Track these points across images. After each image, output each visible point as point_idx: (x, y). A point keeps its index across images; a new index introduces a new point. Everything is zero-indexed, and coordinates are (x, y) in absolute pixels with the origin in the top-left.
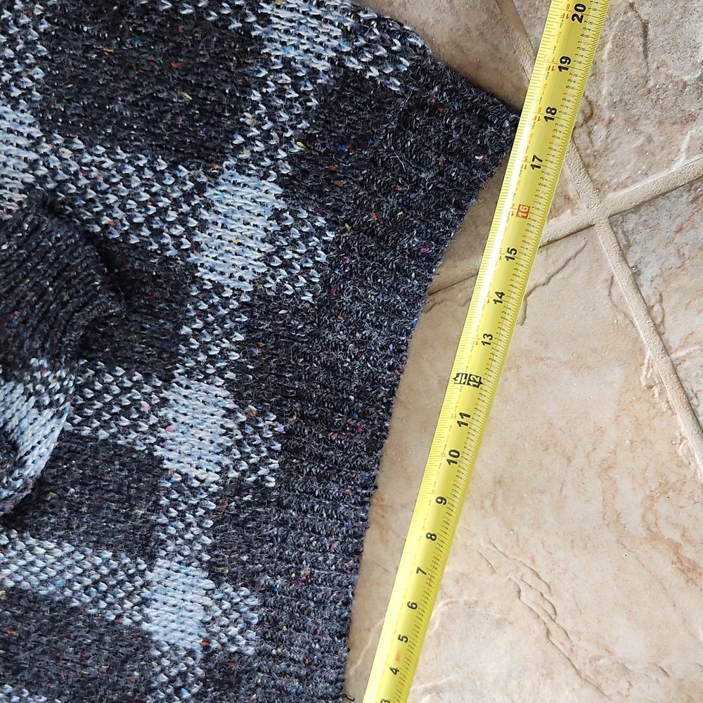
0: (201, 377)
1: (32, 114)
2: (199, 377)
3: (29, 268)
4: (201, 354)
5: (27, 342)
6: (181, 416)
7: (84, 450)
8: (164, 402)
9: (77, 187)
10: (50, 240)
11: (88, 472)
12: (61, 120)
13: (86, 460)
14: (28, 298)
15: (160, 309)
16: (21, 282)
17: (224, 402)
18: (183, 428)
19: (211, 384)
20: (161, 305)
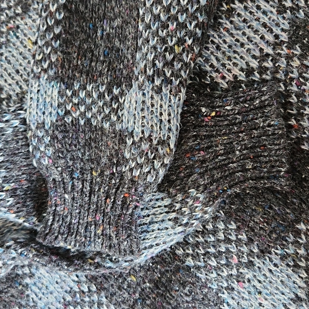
0: (292, 264)
1: (289, 23)
2: (290, 263)
3: (233, 130)
4: (302, 249)
5: (195, 176)
6: (256, 281)
7: (170, 263)
8: (250, 264)
9: (286, 88)
10: (264, 122)
11: (164, 280)
12: (306, 39)
13: (167, 271)
14: (218, 149)
15: (293, 202)
16: (220, 136)
17: (299, 290)
18: (252, 290)
19: (296, 273)
20: (295, 200)
